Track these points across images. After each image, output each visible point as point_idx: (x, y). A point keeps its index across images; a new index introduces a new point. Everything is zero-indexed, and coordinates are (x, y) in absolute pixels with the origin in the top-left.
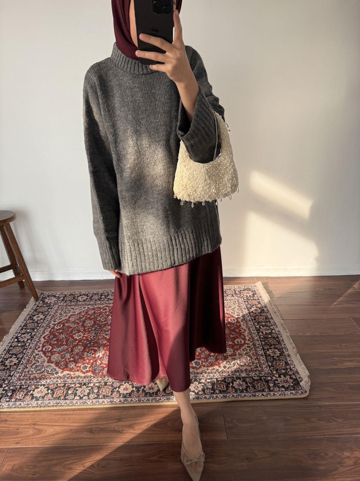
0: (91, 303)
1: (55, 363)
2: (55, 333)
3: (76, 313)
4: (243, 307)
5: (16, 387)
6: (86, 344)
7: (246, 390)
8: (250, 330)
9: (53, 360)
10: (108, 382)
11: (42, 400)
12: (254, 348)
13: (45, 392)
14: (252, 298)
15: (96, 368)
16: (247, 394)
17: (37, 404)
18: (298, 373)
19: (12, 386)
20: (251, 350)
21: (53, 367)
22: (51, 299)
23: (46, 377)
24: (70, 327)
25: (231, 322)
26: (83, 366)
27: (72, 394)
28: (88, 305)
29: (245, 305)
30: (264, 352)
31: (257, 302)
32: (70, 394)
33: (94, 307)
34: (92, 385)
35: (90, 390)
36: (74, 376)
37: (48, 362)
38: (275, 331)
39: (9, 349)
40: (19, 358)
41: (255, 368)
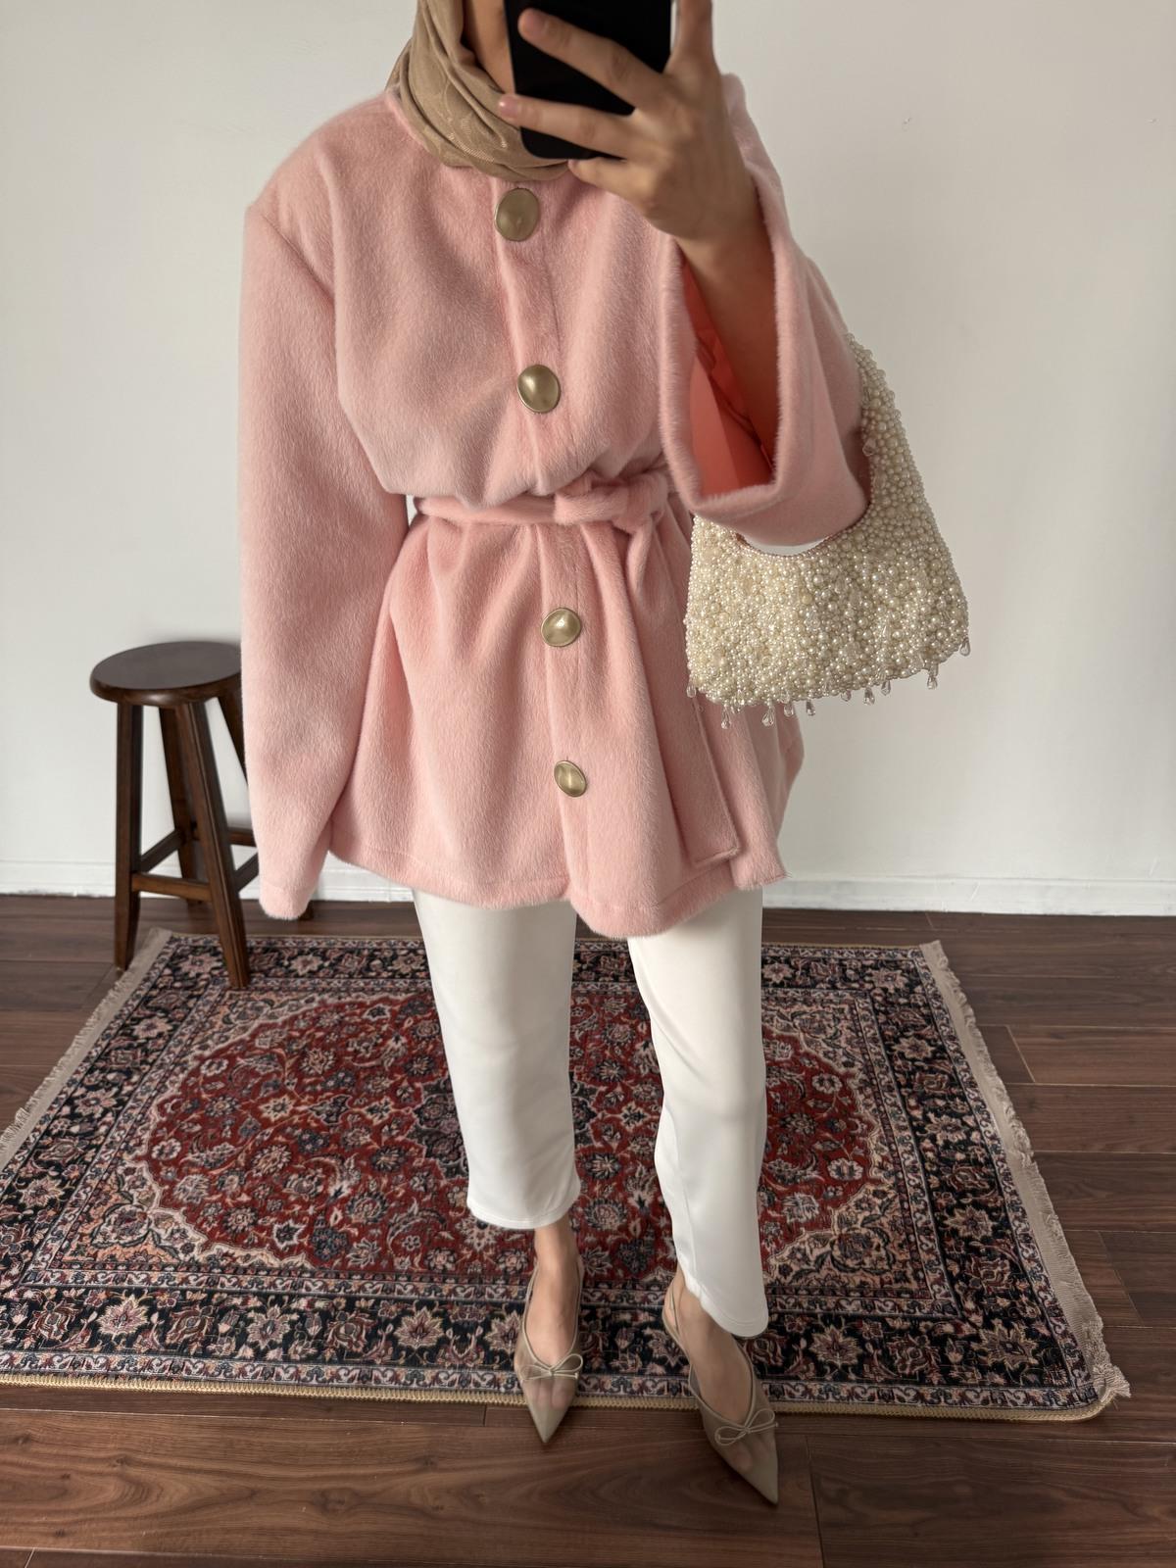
0: (335, 983)
1: (183, 1209)
2: (199, 1093)
3: (280, 1021)
4: (869, 1035)
5: (46, 1292)
6: (301, 1143)
7: (858, 1370)
8: (887, 1127)
9: (181, 1197)
10: (359, 1299)
11: (124, 1352)
12: (897, 1200)
13: (139, 1320)
14: (902, 1001)
15: (323, 1237)
16: (859, 1390)
17: (107, 1364)
18: (1059, 1314)
19: (32, 1287)
20: (886, 1208)
21: (177, 1223)
22: (201, 961)
23: (150, 1261)
24: (252, 1073)
25: (822, 1089)
26: (281, 1226)
27: (231, 1333)
28: (324, 991)
29: (876, 1027)
30: (935, 1219)
31: (923, 1015)
32: (224, 1335)
33: (343, 1000)
34: (303, 1303)
35: (292, 1323)
36: (246, 1265)
37: (163, 1204)
38: (982, 1138)
39: (38, 1143)
40: (69, 1179)
41: (897, 1281)
